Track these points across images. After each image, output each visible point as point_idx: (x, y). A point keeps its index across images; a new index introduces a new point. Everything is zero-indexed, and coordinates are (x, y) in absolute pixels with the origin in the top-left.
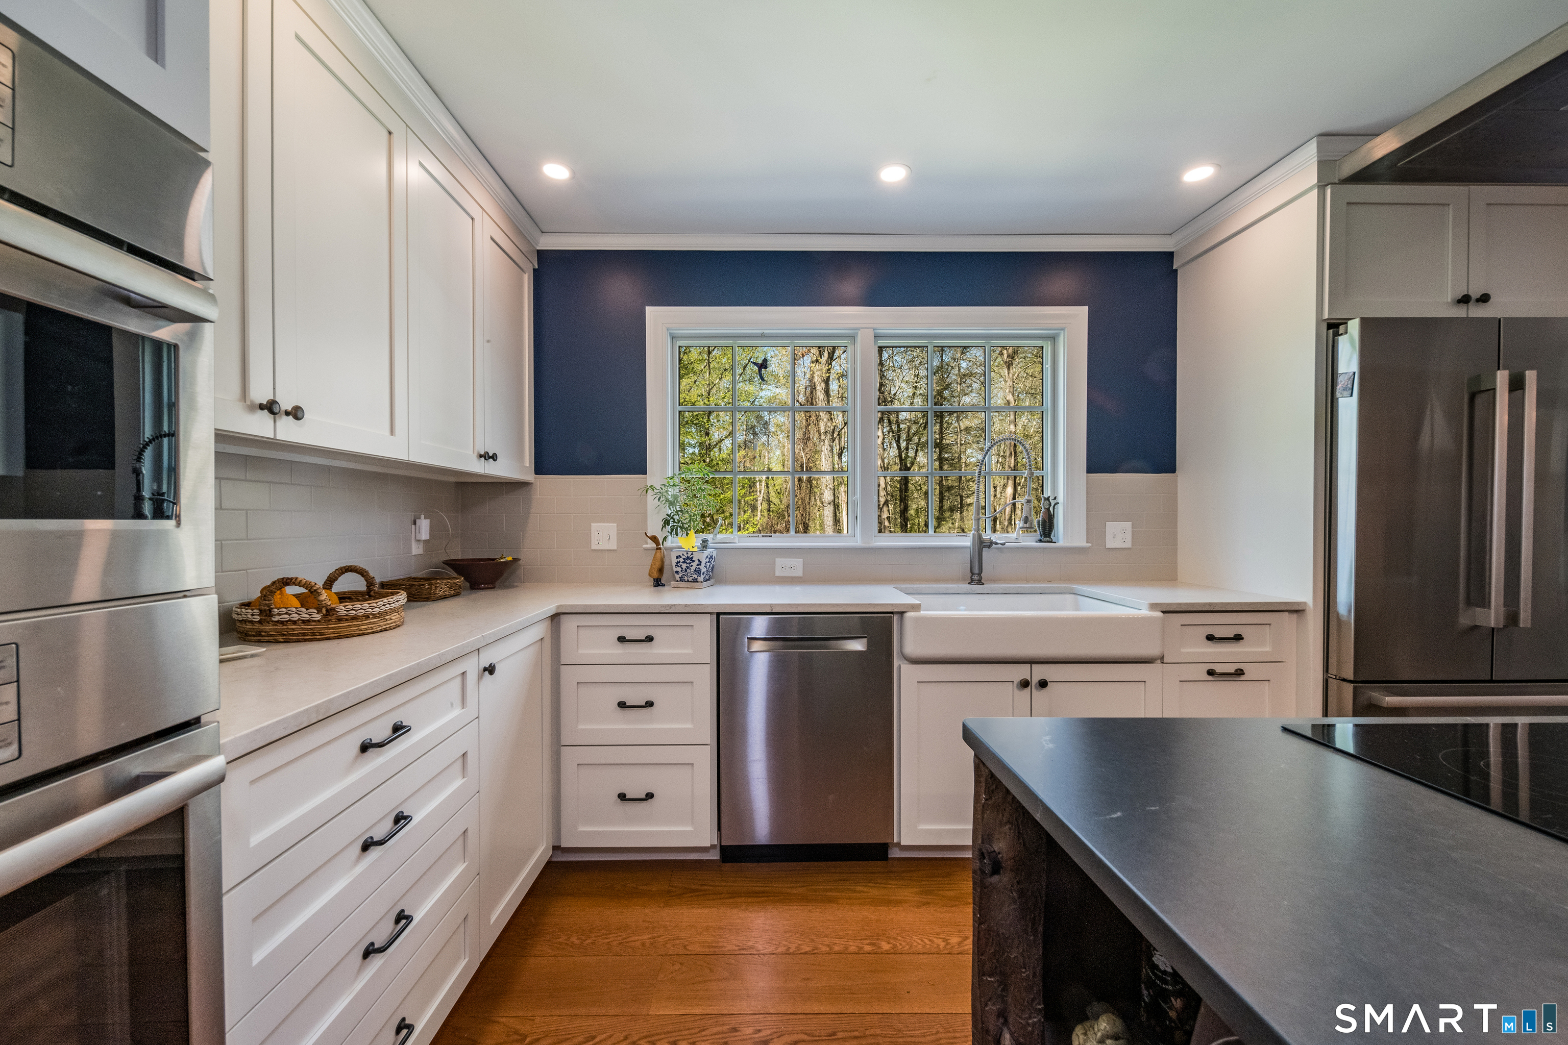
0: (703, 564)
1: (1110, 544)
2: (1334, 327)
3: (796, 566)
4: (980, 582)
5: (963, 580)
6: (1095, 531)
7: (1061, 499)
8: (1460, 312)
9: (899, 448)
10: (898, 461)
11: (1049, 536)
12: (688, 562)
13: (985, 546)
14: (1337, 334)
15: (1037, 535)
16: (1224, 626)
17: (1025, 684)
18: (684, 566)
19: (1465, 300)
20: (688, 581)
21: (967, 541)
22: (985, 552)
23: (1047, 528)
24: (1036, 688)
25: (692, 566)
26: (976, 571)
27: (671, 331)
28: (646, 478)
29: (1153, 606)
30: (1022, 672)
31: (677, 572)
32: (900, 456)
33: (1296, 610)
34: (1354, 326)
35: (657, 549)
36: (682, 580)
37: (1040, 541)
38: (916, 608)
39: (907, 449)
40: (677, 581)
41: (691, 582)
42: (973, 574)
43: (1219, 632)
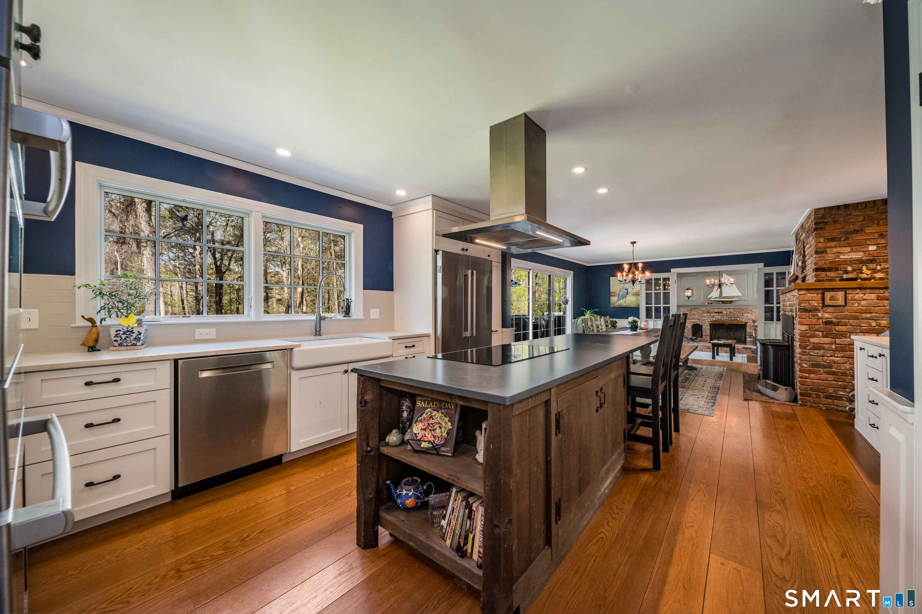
0: (142, 334)
1: (372, 317)
2: (436, 251)
3: (212, 333)
4: (320, 335)
5: (311, 335)
6: (366, 312)
7: (353, 300)
8: (462, 253)
9: (215, 258)
10: (213, 266)
11: (349, 314)
12: (128, 333)
13: (322, 319)
14: (437, 254)
15: (344, 315)
16: (409, 342)
17: (346, 371)
18: (124, 336)
19: (463, 249)
20: (127, 346)
21: (313, 317)
22: (322, 321)
23: (347, 311)
24: (350, 372)
25: (131, 336)
26: (318, 330)
27: (100, 182)
28: (75, 278)
29: (390, 338)
30: (344, 367)
31: (116, 341)
32: (216, 264)
33: (428, 336)
34: (440, 252)
35: (92, 326)
36: (120, 345)
37: (345, 316)
38: (299, 346)
39: (222, 260)
40: (116, 346)
41: (130, 346)
42: (316, 331)
43: (408, 345)
